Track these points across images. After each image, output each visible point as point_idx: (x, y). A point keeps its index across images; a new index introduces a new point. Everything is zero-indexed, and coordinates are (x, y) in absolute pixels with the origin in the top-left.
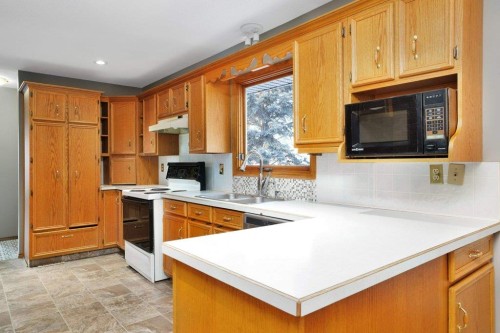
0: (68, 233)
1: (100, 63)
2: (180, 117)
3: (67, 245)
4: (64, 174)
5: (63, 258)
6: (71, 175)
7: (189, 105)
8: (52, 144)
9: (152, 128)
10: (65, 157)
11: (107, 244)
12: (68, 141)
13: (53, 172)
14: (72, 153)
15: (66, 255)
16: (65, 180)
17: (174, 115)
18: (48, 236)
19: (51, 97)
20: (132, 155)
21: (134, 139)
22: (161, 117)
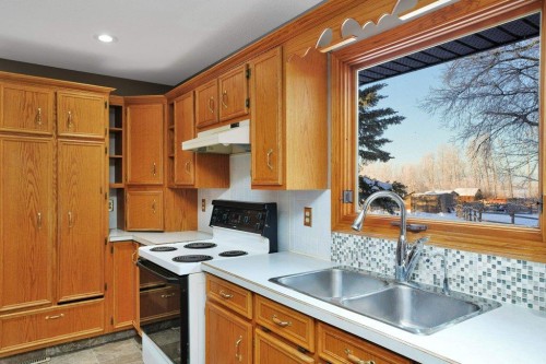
0: (56, 312)
1: (105, 38)
2: (233, 126)
3: (55, 332)
4: (50, 218)
5: (48, 351)
6: (61, 219)
7: (253, 103)
8: (30, 171)
9: (187, 145)
10: (50, 191)
11: (119, 326)
12: (57, 165)
13: (31, 216)
14: (62, 184)
15: (52, 346)
16: (51, 228)
17: (224, 122)
18: (23, 318)
19: (29, 95)
20: (157, 186)
21: (161, 162)
22: (203, 127)
